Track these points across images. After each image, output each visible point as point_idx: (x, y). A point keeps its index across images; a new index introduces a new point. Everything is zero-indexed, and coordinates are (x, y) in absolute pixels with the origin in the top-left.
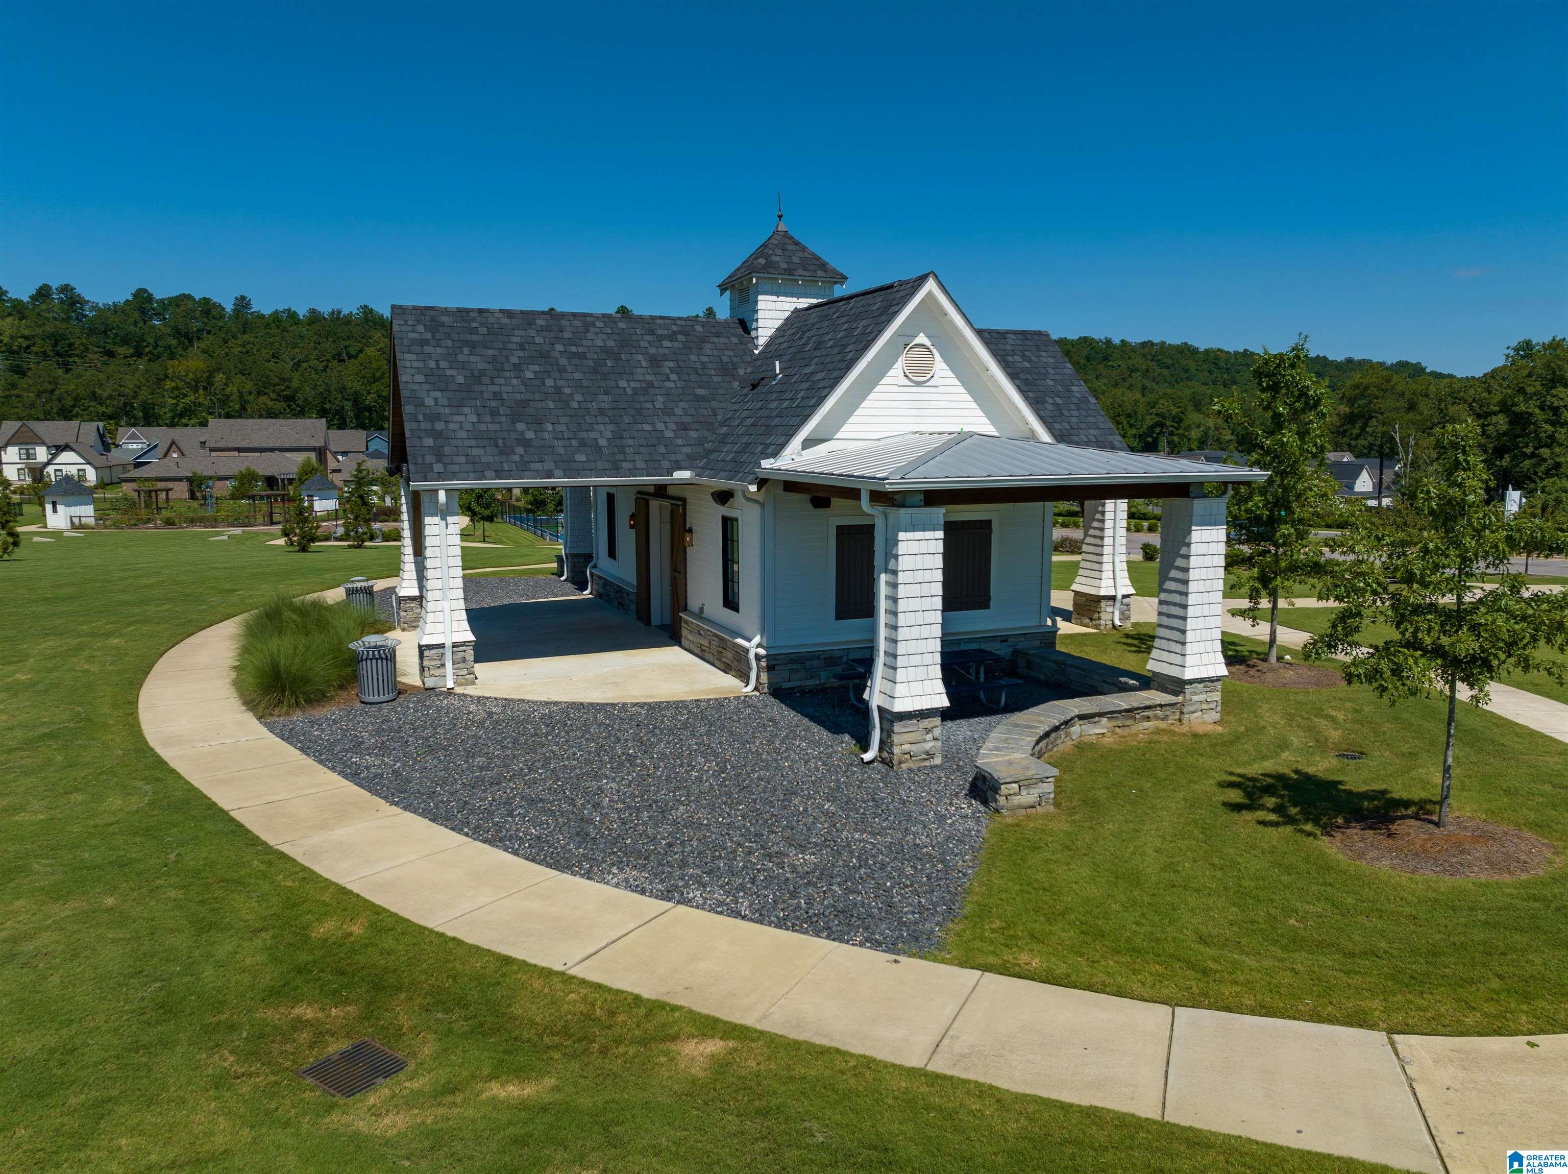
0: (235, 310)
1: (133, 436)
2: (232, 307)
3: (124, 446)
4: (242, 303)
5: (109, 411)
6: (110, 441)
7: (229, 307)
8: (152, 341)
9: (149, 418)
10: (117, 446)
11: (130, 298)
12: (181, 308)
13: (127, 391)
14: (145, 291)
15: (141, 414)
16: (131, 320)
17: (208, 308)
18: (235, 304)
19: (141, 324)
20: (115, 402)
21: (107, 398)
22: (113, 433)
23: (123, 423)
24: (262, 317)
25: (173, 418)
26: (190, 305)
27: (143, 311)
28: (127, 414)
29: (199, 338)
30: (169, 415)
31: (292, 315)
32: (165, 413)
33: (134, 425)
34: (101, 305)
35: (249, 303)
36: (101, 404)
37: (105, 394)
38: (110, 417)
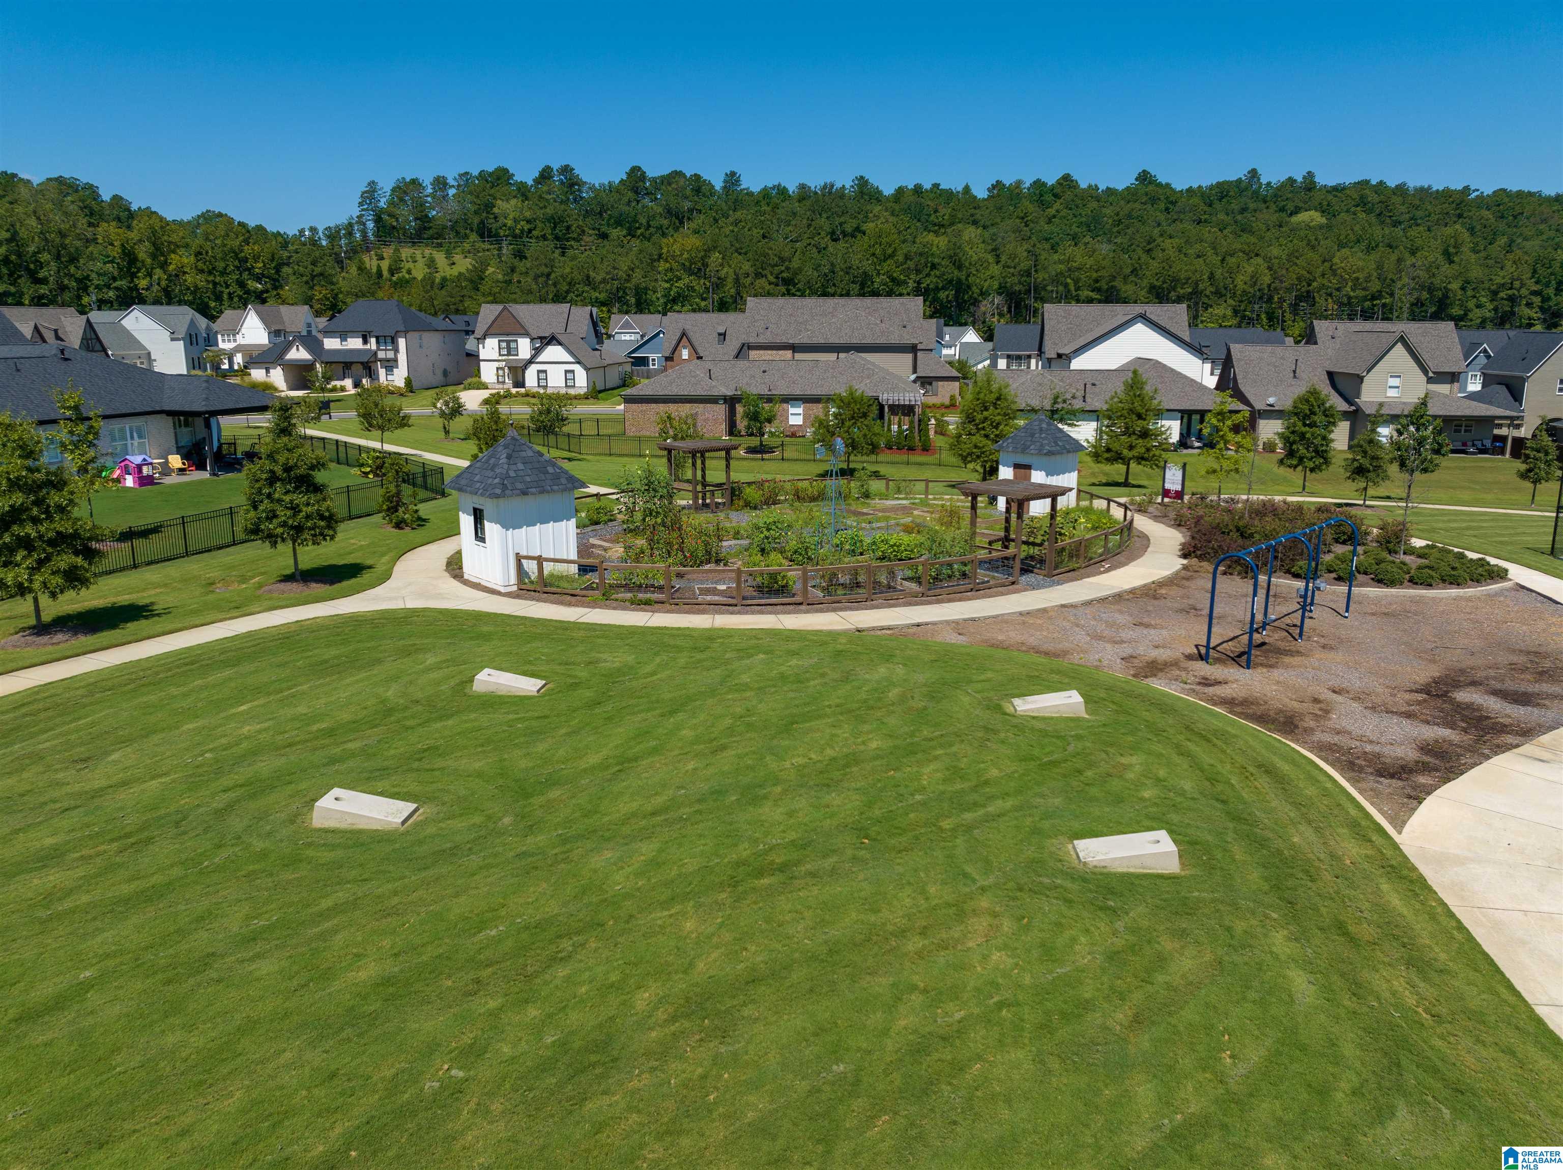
0: (725, 187)
1: (627, 325)
2: (722, 184)
3: (617, 337)
4: (732, 179)
5: (602, 296)
6: (603, 331)
7: (718, 185)
8: (644, 221)
9: (642, 306)
10: (609, 336)
11: (625, 178)
12: (674, 186)
13: (621, 273)
14: (639, 169)
15: (633, 300)
16: (626, 199)
17: (698, 186)
18: (725, 181)
19: (634, 204)
20: (608, 287)
21: (600, 283)
22: (606, 321)
23: (615, 310)
24: (751, 194)
25: (666, 304)
26: (682, 182)
27: (636, 191)
28: (619, 300)
29: (689, 219)
30: (662, 301)
31: (782, 191)
32: (658, 298)
33: (627, 313)
34: (597, 185)
35: (738, 181)
36: (594, 289)
37: (599, 278)
38: (603, 304)
